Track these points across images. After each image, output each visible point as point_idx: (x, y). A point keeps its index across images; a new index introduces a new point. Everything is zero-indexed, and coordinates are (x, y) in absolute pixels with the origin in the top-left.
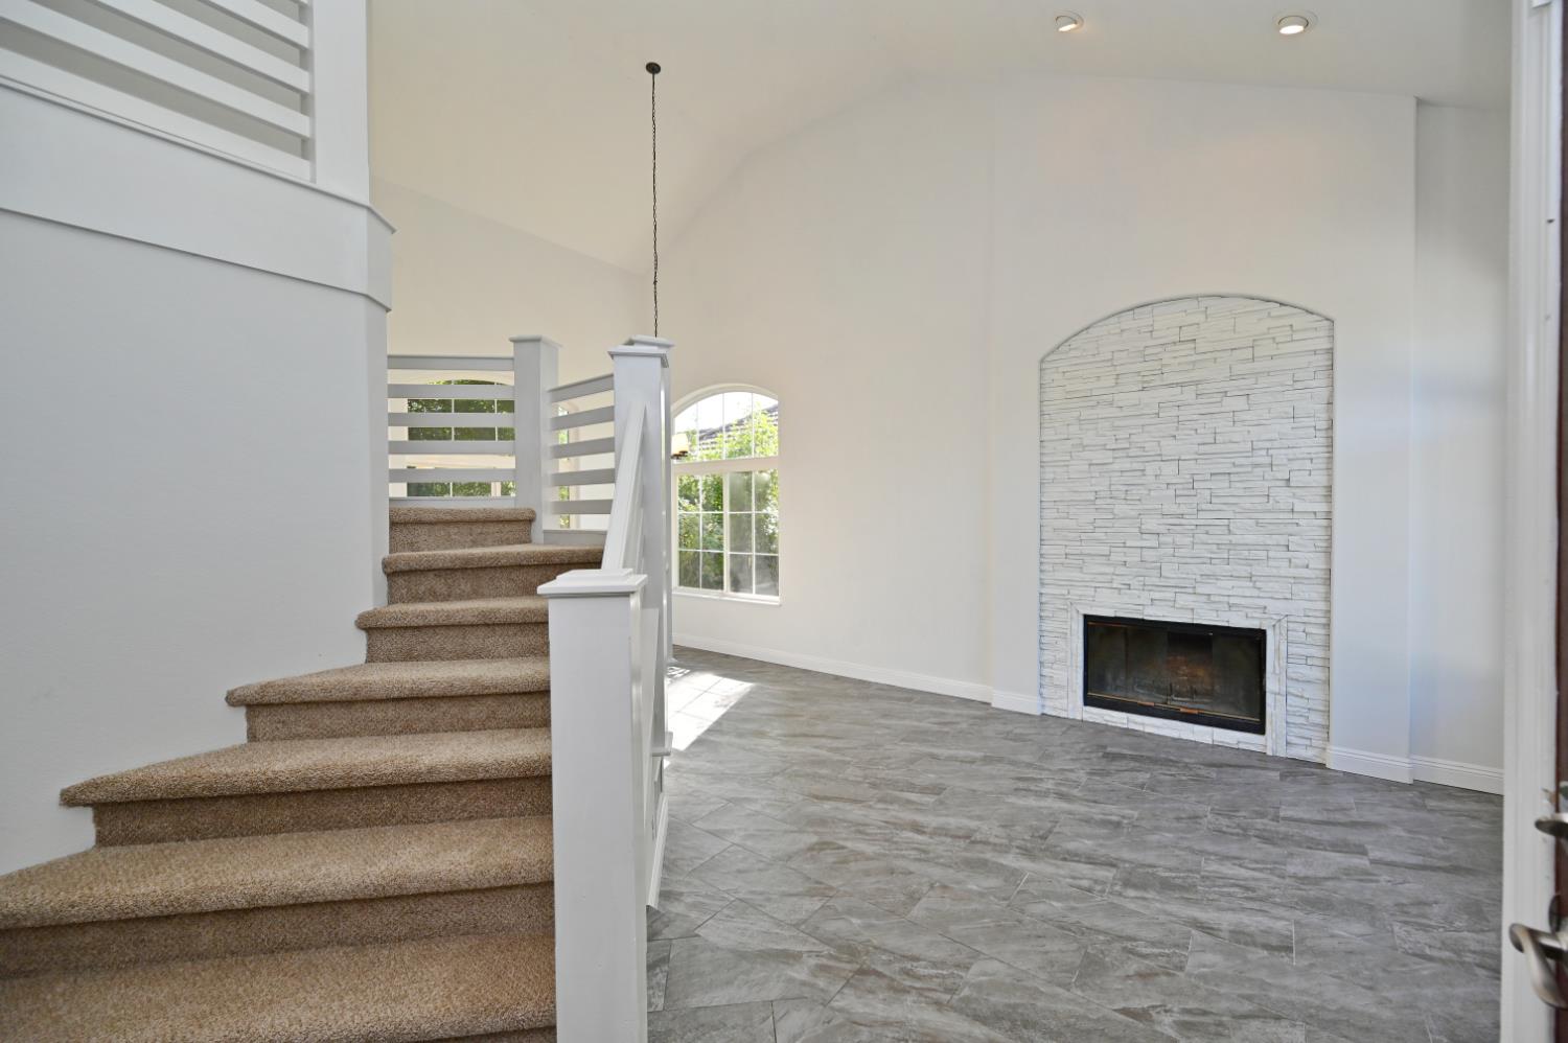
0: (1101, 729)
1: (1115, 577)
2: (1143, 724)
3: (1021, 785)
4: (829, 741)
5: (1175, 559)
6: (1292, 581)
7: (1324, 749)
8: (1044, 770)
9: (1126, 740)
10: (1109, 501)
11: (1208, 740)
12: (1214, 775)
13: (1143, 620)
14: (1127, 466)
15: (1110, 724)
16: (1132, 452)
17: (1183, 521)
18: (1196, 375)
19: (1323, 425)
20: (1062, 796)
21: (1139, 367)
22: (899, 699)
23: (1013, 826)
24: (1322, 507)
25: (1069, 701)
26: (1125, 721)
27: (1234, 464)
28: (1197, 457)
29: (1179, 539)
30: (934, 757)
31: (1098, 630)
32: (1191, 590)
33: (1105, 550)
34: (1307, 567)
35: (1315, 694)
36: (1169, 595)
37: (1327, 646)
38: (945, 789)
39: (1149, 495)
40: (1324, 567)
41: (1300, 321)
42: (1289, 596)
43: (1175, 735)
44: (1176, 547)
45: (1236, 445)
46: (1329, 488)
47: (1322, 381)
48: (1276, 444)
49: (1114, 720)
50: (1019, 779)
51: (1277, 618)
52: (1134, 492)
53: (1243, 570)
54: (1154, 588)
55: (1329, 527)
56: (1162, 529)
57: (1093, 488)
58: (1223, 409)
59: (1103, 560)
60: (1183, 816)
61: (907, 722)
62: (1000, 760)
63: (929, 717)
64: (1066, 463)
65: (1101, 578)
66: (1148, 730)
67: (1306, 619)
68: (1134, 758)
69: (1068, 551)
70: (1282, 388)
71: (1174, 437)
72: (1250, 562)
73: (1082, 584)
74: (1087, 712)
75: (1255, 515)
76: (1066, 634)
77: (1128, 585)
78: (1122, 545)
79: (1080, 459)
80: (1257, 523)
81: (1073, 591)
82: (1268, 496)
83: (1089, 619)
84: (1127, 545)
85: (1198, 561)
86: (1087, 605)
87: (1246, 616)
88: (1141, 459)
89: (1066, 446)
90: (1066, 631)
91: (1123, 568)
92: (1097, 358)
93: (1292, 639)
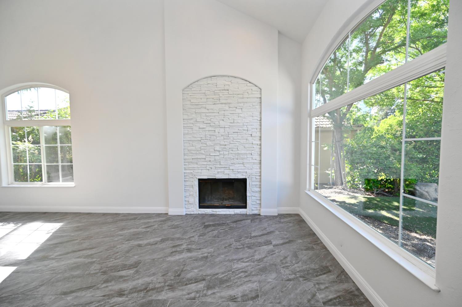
0: (203, 216)
1: (207, 165)
2: (216, 212)
3: (174, 250)
4: (88, 251)
5: (224, 159)
6: (253, 164)
7: (260, 210)
8: (183, 239)
9: (211, 218)
10: (205, 140)
11: (233, 213)
12: (235, 226)
13: (215, 179)
14: (211, 129)
15: (207, 213)
16: (212, 124)
17: (226, 147)
18: (229, 101)
19: (259, 119)
20: (189, 250)
21: (214, 96)
22: (131, 219)
23: (167, 273)
24: (259, 143)
25: (195, 209)
26: (211, 212)
27: (239, 129)
28: (229, 127)
29: (225, 153)
30: (139, 246)
31: (203, 183)
32: (228, 168)
33: (204, 157)
34: (256, 160)
35: (257, 195)
36: (222, 170)
37: (260, 182)
38: (141, 263)
39: (216, 138)
40: (259, 159)
41: (254, 88)
42: (252, 168)
43: (225, 213)
44: (224, 155)
45: (239, 124)
46: (261, 137)
47: (258, 107)
48: (249, 124)
49: (208, 212)
50: (174, 247)
51: (249, 175)
52: (212, 137)
53: (241, 161)
54: (218, 168)
55: (261, 148)
56: (220, 149)
57: (200, 136)
58: (236, 113)
59: (203, 160)
60: (227, 246)
61: (132, 230)
62: (167, 239)
63: (142, 226)
64: (192, 127)
65: (203, 166)
66: (218, 213)
67: (256, 174)
68: (213, 225)
69: (193, 158)
70: (250, 108)
71: (223, 120)
72: (243, 159)
73: (197, 168)
74: (200, 211)
75: (244, 145)
76: (193, 186)
77: (211, 168)
78: (209, 155)
79: (196, 126)
80: (244, 147)
81: (195, 171)
82: (247, 139)
83: (200, 180)
84: (211, 155)
85: (230, 159)
86: (199, 175)
87: (242, 175)
88: (214, 127)
89: (192, 121)
90: (192, 185)
91: (210, 162)
92: (201, 92)
93: (252, 180)
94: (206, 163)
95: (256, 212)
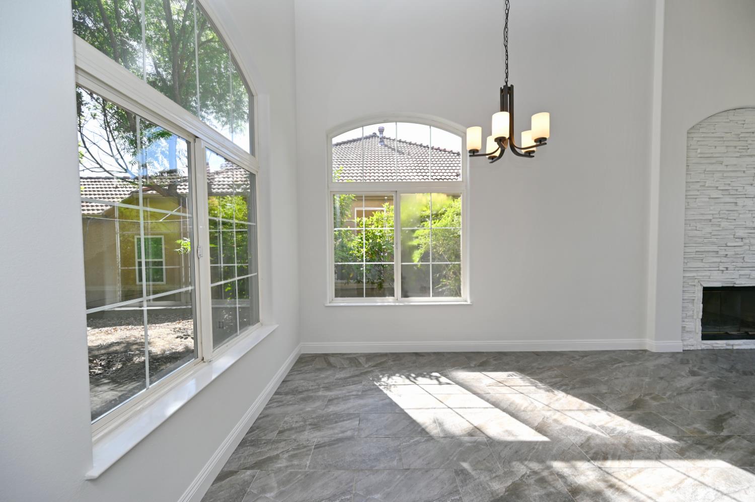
1: (721, 264)
2: (733, 345)
5: (751, 252)
10: (719, 220)
13: (734, 287)
14: (729, 200)
15: (715, 348)
16: (732, 192)
21: (738, 143)
25: (696, 342)
26: (725, 345)
29: (753, 241)
31: (707, 294)
33: (715, 248)
36: (747, 272)
39: (739, 216)
44: (751, 245)
49: (719, 345)
52: (732, 215)
54: (741, 269)
56: (745, 235)
57: (711, 212)
59: (714, 254)
64: (696, 197)
65: (712, 265)
66: (735, 348)
69: (698, 250)
71: (752, 185)
73: (704, 269)
74: (704, 344)
77: (727, 268)
78: (725, 245)
79: (704, 194)
81: (698, 274)
83: (706, 290)
84: (728, 245)
86: (707, 281)
88: (735, 196)
89: (697, 186)
90: (694, 298)
91: (726, 259)
92: (715, 135)
94: (718, 260)
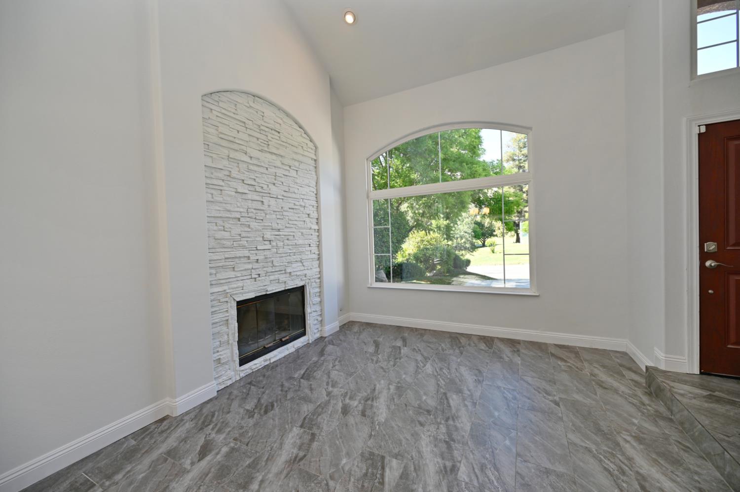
1: (253, 271)
2: (270, 359)
5: (278, 255)
6: (311, 260)
7: (321, 330)
10: (247, 219)
11: (293, 350)
13: (266, 295)
14: (255, 197)
15: (255, 370)
16: (258, 189)
17: (281, 233)
18: (280, 152)
19: (316, 192)
21: (259, 135)
24: (317, 227)
25: (234, 371)
27: (295, 204)
28: (283, 198)
29: (279, 244)
31: (243, 307)
32: (284, 272)
33: (246, 253)
34: (314, 253)
35: (318, 308)
36: (276, 276)
37: (320, 287)
39: (266, 216)
41: (309, 143)
42: (311, 267)
43: (282, 355)
44: (277, 247)
45: (295, 195)
47: (314, 173)
48: (305, 198)
49: (258, 365)
51: (308, 278)
52: (259, 214)
53: (298, 257)
54: (271, 274)
56: (272, 238)
57: (238, 209)
58: (289, 175)
59: (245, 260)
64: (221, 188)
65: (245, 273)
66: (272, 360)
67: (314, 277)
69: (227, 256)
70: (306, 172)
71: (274, 184)
72: (301, 253)
73: (235, 279)
74: (243, 370)
75: (301, 231)
76: (227, 320)
77: (259, 275)
78: (255, 249)
79: (229, 186)
80: (302, 234)
81: (231, 286)
82: (304, 221)
83: (239, 303)
84: (258, 248)
85: (286, 255)
86: (240, 293)
87: (301, 280)
88: (261, 194)
89: (220, 175)
90: (227, 318)
91: (256, 264)
92: (236, 117)
93: (313, 286)
94: (250, 266)
95: (318, 335)
